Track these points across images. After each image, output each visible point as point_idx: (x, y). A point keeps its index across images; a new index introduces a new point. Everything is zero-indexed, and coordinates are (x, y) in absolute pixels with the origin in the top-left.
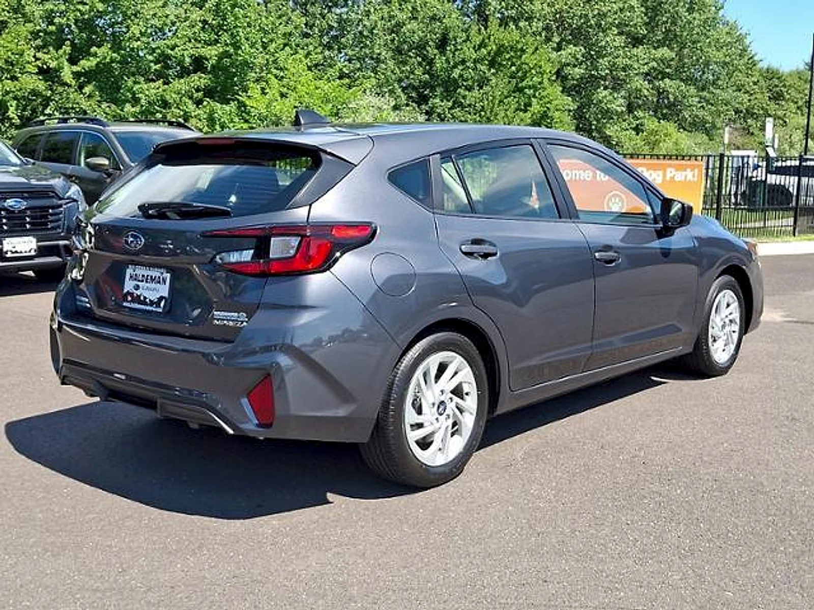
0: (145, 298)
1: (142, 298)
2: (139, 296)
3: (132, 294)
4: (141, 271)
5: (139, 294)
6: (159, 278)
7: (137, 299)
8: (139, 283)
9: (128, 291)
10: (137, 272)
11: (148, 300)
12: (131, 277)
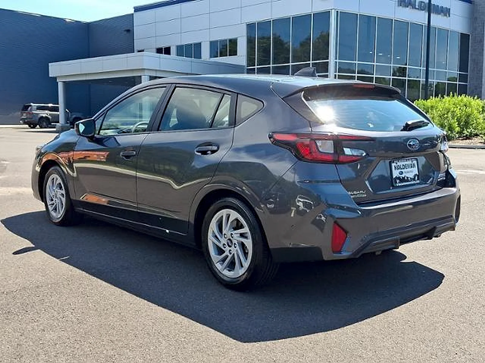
0: (408, 178)
1: (406, 178)
2: (404, 178)
3: (399, 178)
4: (400, 163)
5: (403, 176)
6: (411, 164)
7: (403, 180)
8: (402, 170)
9: (396, 177)
10: (399, 164)
11: (409, 179)
12: (395, 168)
